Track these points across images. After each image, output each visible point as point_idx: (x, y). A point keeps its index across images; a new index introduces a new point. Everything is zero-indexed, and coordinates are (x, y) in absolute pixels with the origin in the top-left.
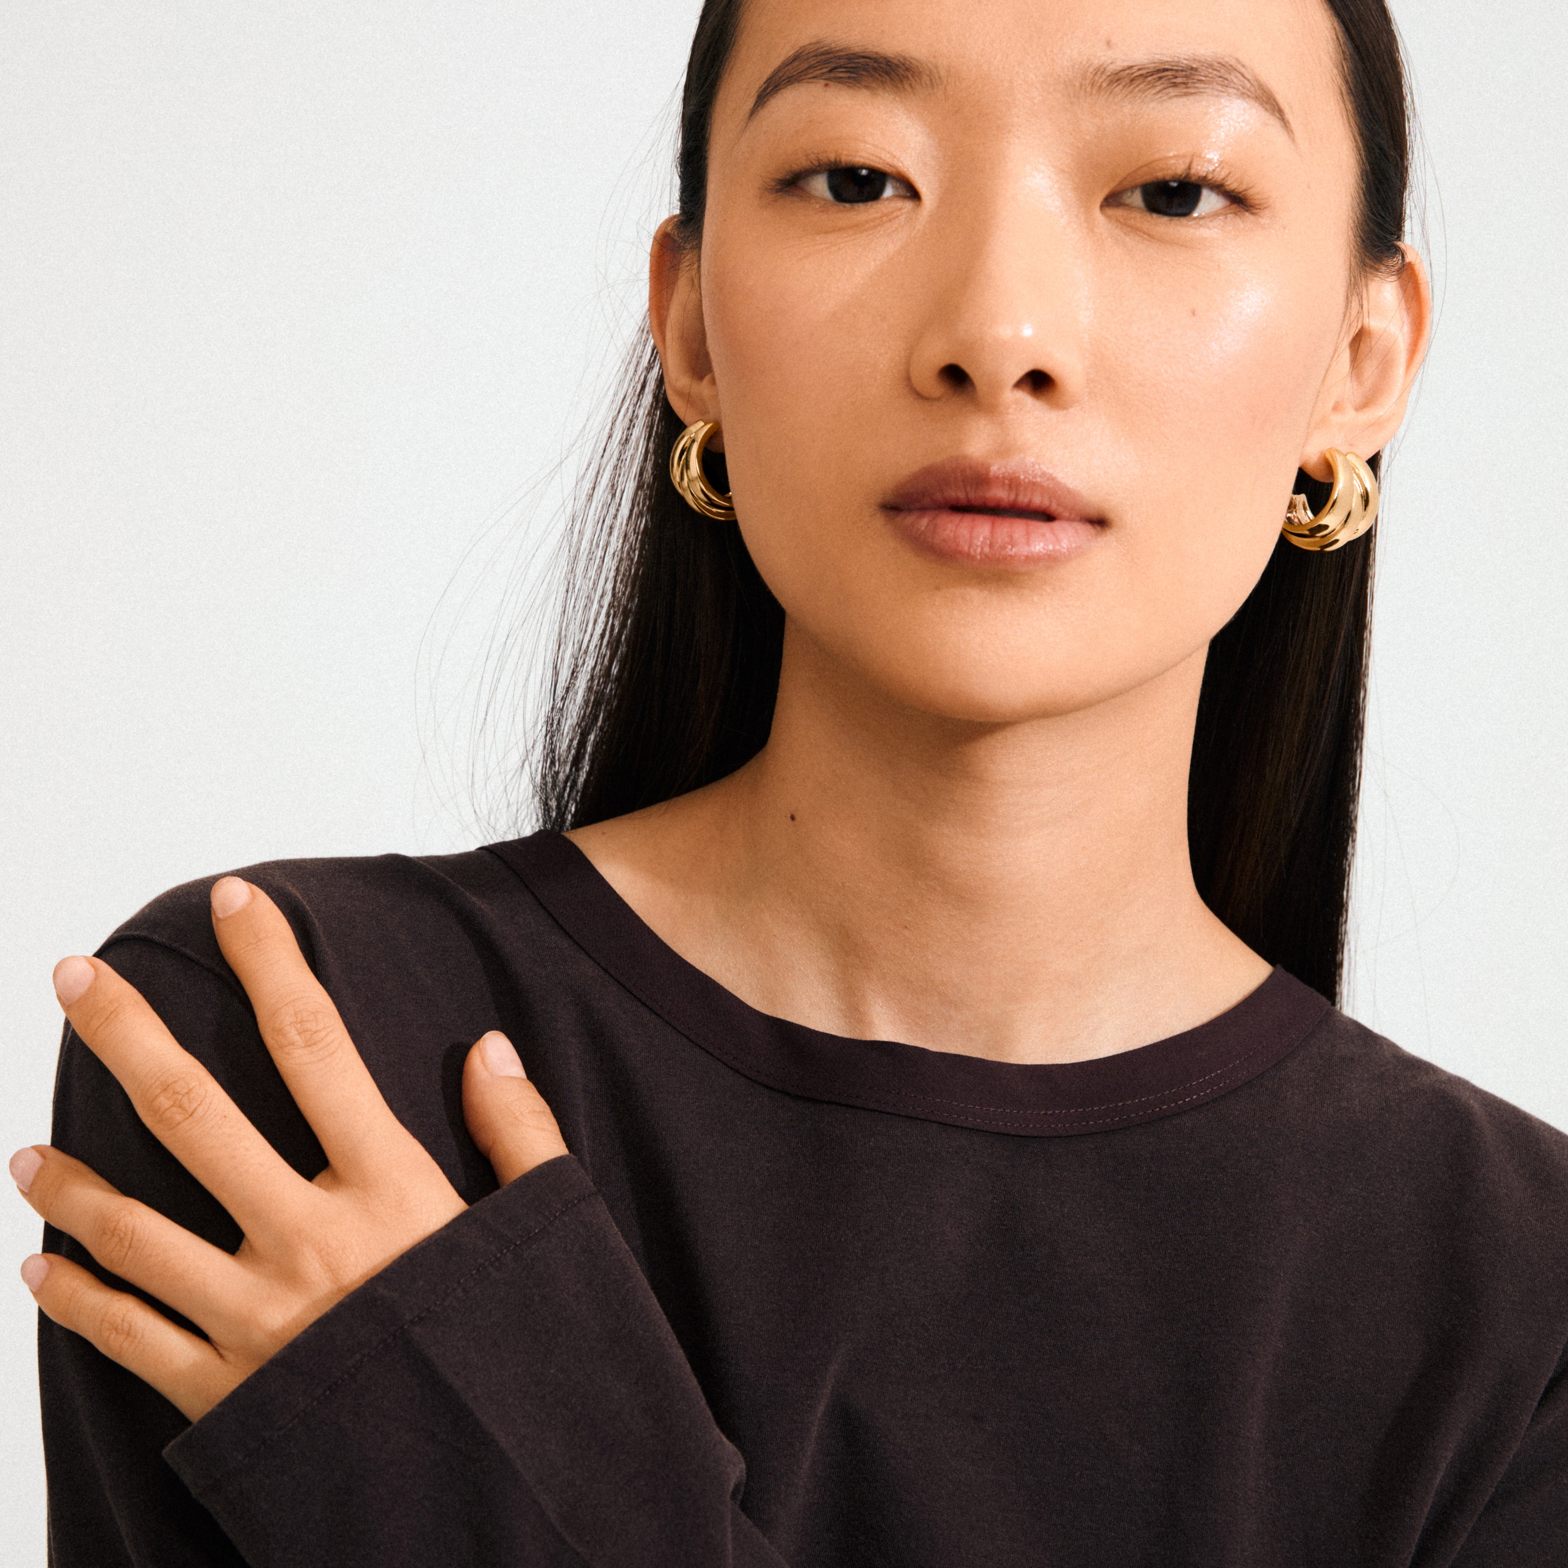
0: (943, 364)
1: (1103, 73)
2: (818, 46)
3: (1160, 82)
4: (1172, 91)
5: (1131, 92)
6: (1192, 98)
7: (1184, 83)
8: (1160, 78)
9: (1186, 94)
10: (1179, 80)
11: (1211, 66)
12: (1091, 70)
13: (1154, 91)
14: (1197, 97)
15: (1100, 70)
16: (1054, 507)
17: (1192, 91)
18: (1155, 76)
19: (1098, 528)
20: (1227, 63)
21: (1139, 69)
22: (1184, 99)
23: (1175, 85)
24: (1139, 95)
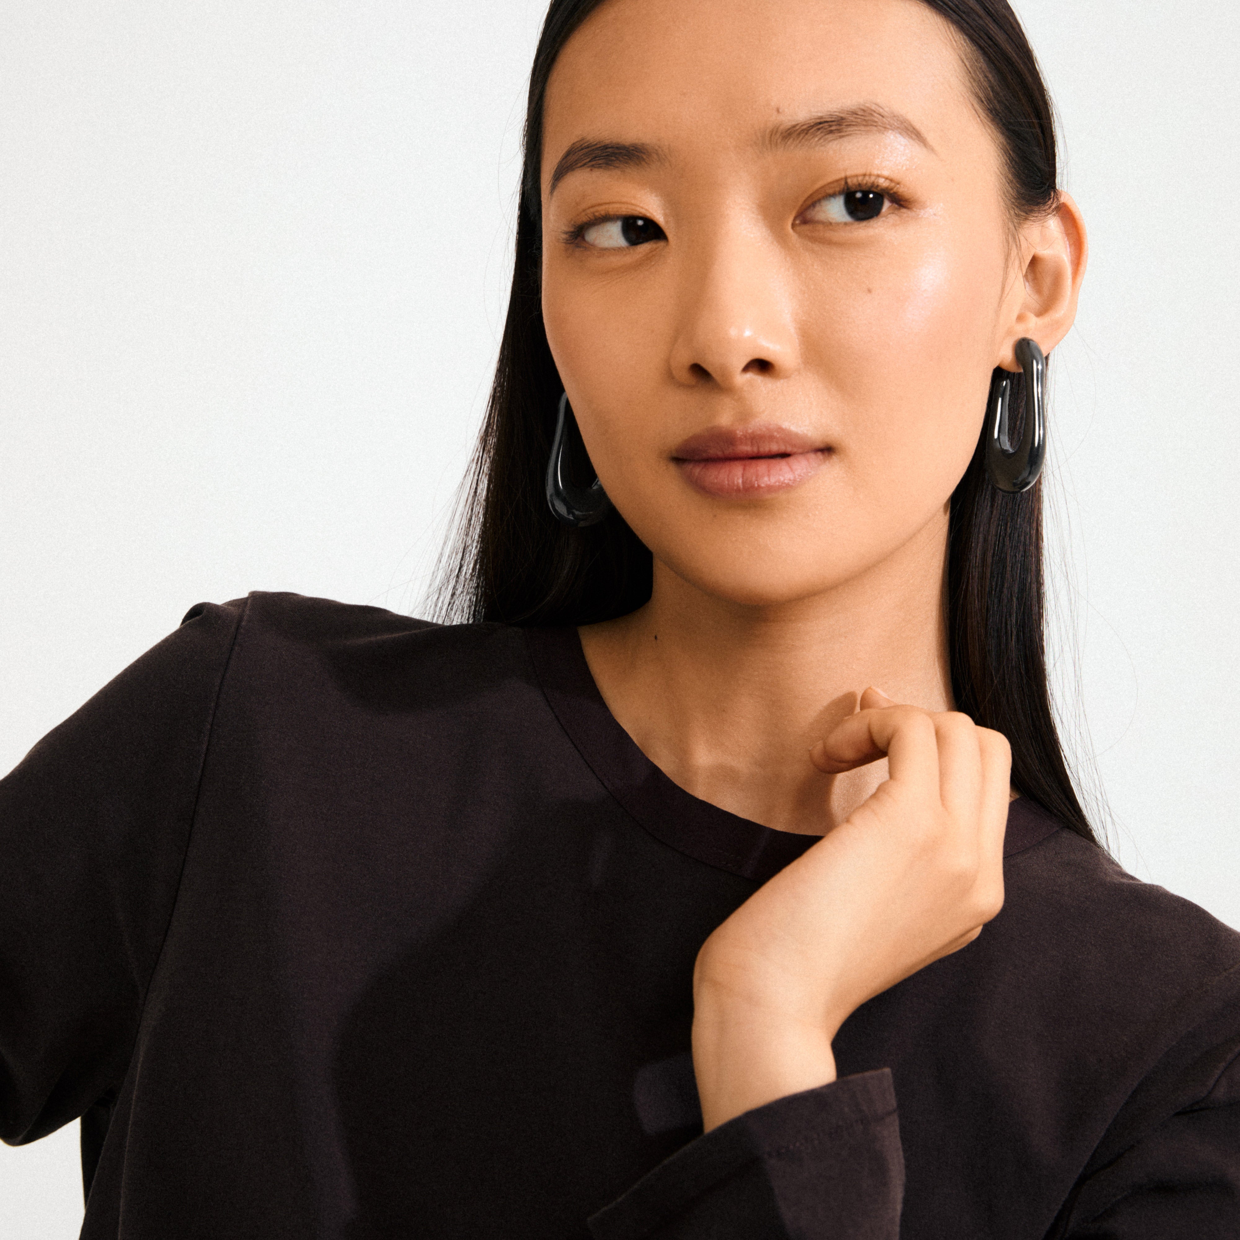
0: (690, 364)
1: (777, 132)
2: (582, 143)
3: (819, 132)
4: (830, 137)
5: (800, 142)
6: (845, 139)
7: (838, 130)
8: (819, 129)
9: (841, 137)
10: (833, 128)
11: (854, 113)
12: (768, 131)
13: (816, 139)
14: (850, 137)
15: (774, 132)
16: (789, 449)
17: (847, 133)
18: (815, 128)
19: (826, 454)
20: (868, 107)
21: (802, 126)
22: (841, 140)
23: (831, 132)
24: (806, 143)
